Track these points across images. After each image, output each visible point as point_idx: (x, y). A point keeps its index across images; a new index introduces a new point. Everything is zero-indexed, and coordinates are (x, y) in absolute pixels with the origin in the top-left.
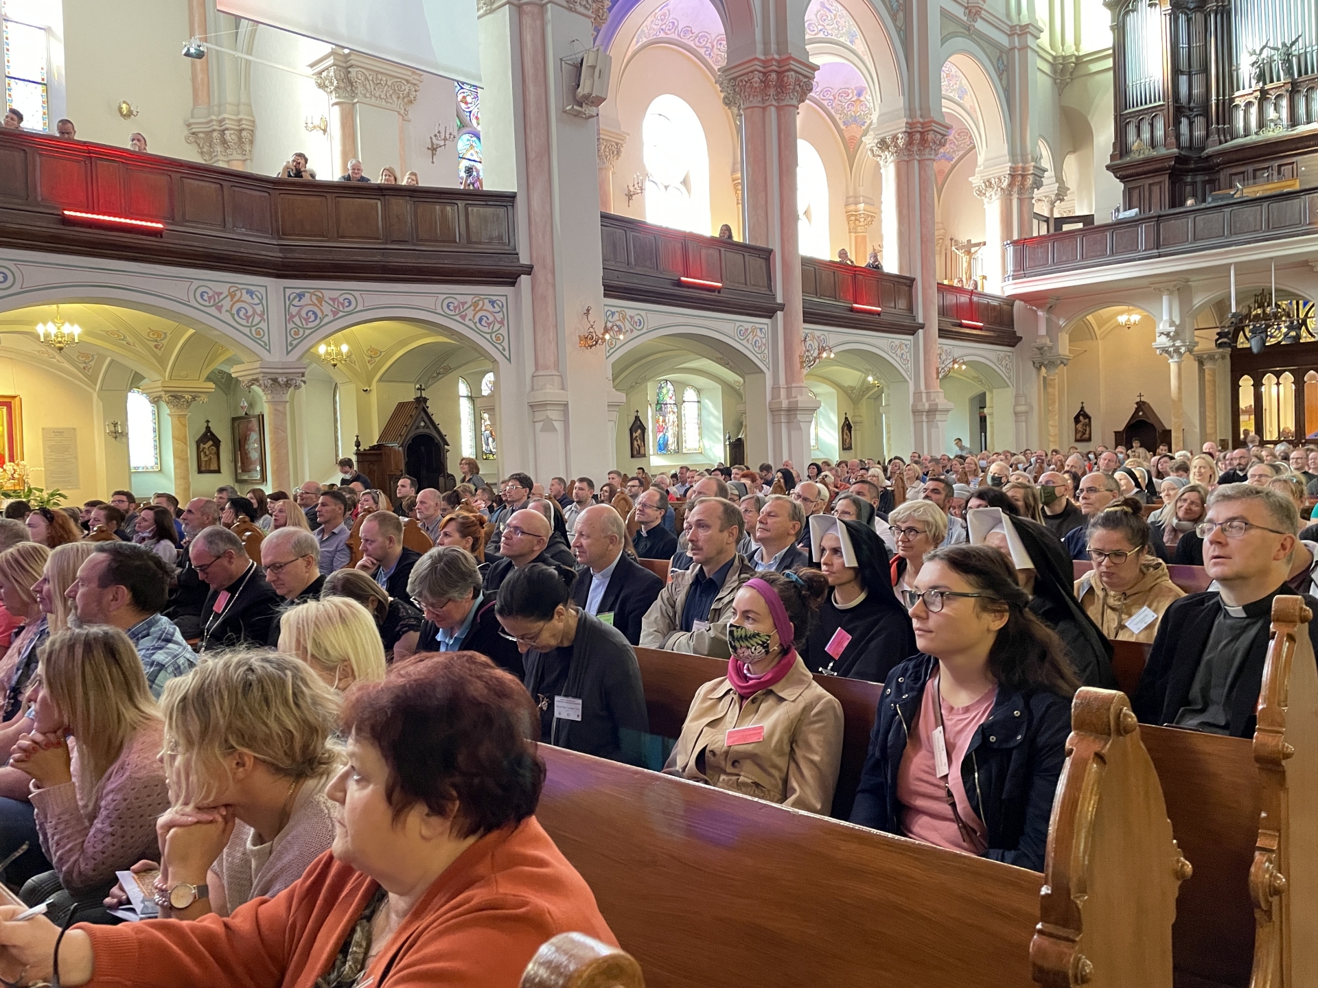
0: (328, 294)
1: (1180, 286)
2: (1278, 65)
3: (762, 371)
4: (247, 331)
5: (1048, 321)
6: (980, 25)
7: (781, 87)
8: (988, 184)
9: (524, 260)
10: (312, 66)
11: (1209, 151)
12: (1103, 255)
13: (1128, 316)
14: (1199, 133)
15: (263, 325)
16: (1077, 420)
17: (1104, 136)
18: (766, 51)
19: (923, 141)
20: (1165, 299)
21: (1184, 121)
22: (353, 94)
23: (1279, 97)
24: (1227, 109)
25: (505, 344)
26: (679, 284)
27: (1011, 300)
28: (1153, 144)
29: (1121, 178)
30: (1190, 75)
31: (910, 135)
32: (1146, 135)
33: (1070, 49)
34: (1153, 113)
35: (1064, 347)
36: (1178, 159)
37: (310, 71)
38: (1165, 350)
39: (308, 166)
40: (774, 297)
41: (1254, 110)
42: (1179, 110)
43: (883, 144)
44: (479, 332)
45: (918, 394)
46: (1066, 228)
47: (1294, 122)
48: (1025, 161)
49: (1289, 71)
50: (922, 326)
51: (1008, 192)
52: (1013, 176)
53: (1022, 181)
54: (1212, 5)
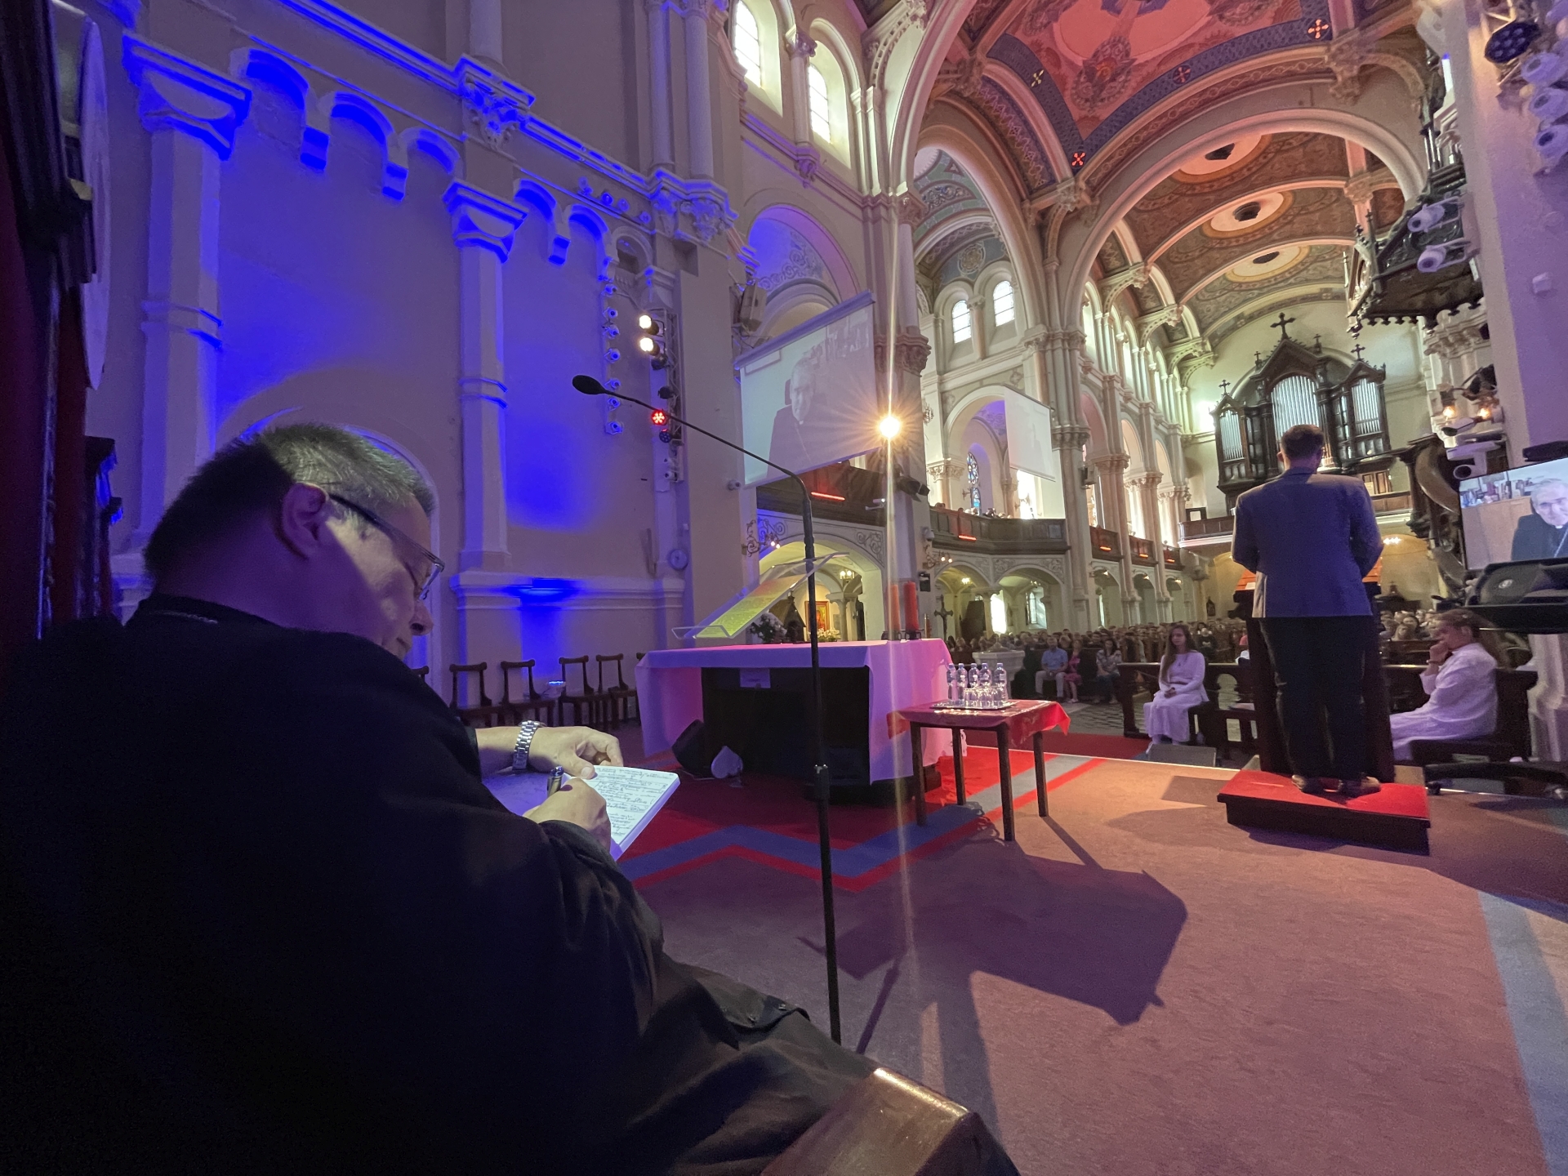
0: (1006, 560)
5: (1200, 560)
6: (1160, 427)
9: (1069, 544)
14: (1261, 471)
15: (989, 572)
17: (1212, 474)
18: (1112, 453)
21: (1254, 467)
25: (1062, 576)
27: (1178, 550)
28: (1240, 476)
29: (1225, 492)
30: (1254, 445)
32: (1236, 472)
33: (1188, 432)
34: (1238, 462)
40: (1121, 553)
42: (1251, 461)
44: (1053, 572)
50: (1157, 563)
51: (1172, 500)
52: (1175, 492)
53: (1180, 495)
54: (1265, 414)
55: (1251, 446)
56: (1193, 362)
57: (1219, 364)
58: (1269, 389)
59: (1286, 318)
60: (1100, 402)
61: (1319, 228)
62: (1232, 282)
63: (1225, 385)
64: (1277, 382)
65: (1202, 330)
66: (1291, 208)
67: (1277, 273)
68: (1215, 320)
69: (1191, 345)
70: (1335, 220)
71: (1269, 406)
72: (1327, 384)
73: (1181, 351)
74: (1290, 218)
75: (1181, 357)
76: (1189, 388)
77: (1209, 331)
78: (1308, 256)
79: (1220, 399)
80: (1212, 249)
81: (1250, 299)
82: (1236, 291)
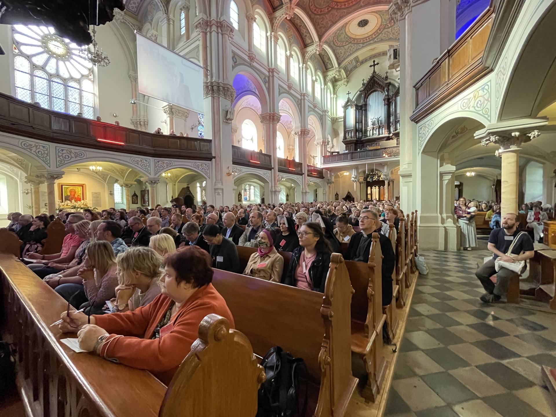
0: (165, 162)
1: (356, 167)
2: (376, 122)
3: (268, 183)
4: (145, 170)
5: (330, 174)
6: (316, 109)
7: (273, 119)
8: (318, 144)
9: (213, 155)
10: (163, 108)
11: (362, 139)
12: (341, 160)
13: (346, 173)
14: (360, 135)
15: (149, 168)
16: (336, 195)
17: (342, 135)
18: (270, 111)
19: (304, 133)
20: (353, 170)
21: (357, 133)
22: (173, 114)
23: (376, 129)
24: (366, 131)
25: (209, 174)
26: (250, 162)
27: (322, 169)
28: (351, 137)
29: (345, 144)
30: (359, 123)
31: (301, 132)
32: (350, 135)
33: (335, 116)
34: (351, 131)
35: (333, 179)
36: (356, 141)
37: (162, 109)
38: (353, 181)
39: (161, 131)
40: (271, 166)
41: (371, 131)
42: (357, 130)
43: (296, 134)
44: (202, 171)
45: (303, 189)
46: (334, 154)
47: (379, 134)
48: (325, 139)
49: (378, 124)
50: (304, 174)
51: (322, 146)
52: (323, 142)
53: (325, 143)
54: (363, 109)
55: (357, 124)
56: (339, 83)
57: (349, 84)
58: (366, 97)
59: (376, 63)
60: (265, 83)
62: (350, 38)
63: (349, 94)
64: (370, 94)
65: (339, 64)
67: (369, 34)
68: (345, 59)
69: (334, 71)
71: (366, 105)
72: (388, 95)
73: (331, 74)
75: (331, 78)
76: (337, 96)
77: (343, 64)
78: (381, 25)
79: (346, 100)
80: (333, 8)
81: (359, 49)
82: (353, 43)
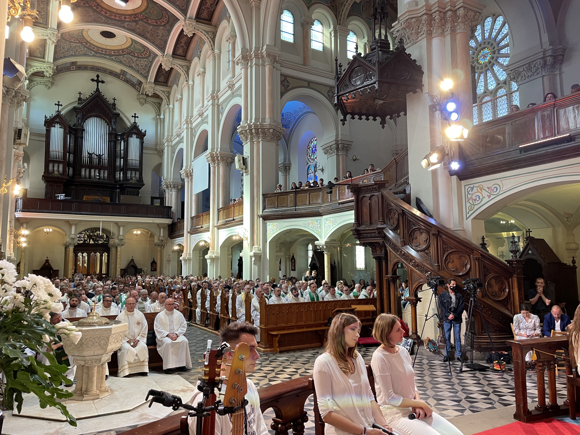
1: (77, 223)
2: (97, 160)
11: (75, 179)
13: (49, 230)
23: (96, 169)
24: (80, 168)
29: (47, 181)
32: (56, 168)
34: (58, 162)
36: (65, 180)
41: (88, 171)
42: (66, 163)
49: (100, 163)
54: (78, 136)
55: (68, 154)
56: (38, 79)
57: (53, 89)
58: (83, 119)
59: (100, 79)
61: (148, 35)
62: (84, 38)
63: (59, 105)
65: (55, 59)
66: (141, 13)
67: (108, 48)
68: (65, 57)
69: (44, 65)
70: (158, 36)
71: (82, 130)
72: (114, 130)
73: (37, 66)
74: (137, 19)
75: (36, 70)
77: (58, 63)
78: (127, 48)
79: (54, 114)
81: (88, 55)
82: (83, 45)
